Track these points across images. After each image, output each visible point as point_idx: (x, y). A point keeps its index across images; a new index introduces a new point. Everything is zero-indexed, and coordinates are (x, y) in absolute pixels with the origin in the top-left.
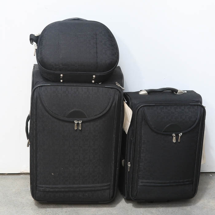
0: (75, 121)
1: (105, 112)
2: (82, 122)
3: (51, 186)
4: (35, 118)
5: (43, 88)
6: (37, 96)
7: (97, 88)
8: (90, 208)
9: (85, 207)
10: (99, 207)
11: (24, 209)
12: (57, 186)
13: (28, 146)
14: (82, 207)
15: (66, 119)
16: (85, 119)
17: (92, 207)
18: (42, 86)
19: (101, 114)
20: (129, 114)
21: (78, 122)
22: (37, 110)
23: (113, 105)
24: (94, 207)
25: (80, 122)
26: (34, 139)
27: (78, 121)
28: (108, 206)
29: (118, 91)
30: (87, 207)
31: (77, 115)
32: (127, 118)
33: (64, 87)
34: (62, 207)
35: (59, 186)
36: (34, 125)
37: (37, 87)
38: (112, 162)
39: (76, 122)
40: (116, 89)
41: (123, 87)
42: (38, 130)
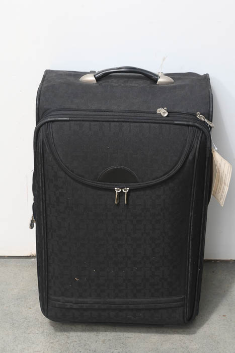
0: (116, 189)
1: (173, 172)
2: (129, 190)
4: (42, 179)
5: (54, 125)
6: (43, 141)
7: (158, 125)
8: (149, 335)
9: (140, 332)
10: (167, 333)
11: (28, 332)
13: (32, 227)
14: (135, 332)
15: (100, 184)
16: (135, 185)
17: (153, 332)
18: (53, 121)
19: (166, 177)
20: (226, 172)
21: (122, 191)
22: (44, 165)
23: (190, 157)
24: (157, 332)
25: (126, 190)
26: (42, 217)
27: (122, 189)
28: (182, 330)
29: (199, 131)
30: (144, 332)
31: (120, 177)
32: (220, 180)
33: (96, 123)
34: (97, 331)
36: (41, 192)
37: (45, 123)
38: (189, 260)
39: (118, 190)
40: (197, 127)
41: (212, 122)
42: (47, 202)
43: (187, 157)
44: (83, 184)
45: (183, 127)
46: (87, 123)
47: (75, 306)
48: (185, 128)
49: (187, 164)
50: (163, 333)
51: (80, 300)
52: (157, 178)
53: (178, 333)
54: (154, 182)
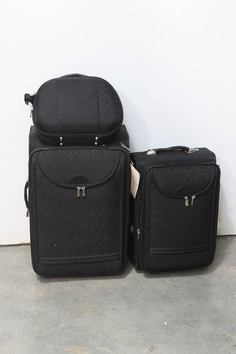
0: (77, 187)
1: (109, 177)
2: (85, 188)
3: (54, 258)
4: (34, 185)
5: (41, 153)
6: (35, 162)
7: (100, 150)
8: (98, 280)
10: (108, 279)
12: (61, 258)
13: (27, 216)
16: (88, 185)
18: (40, 150)
19: (106, 179)
20: (137, 178)
22: (35, 177)
23: (119, 168)
25: (83, 188)
26: (34, 209)
27: (81, 188)
29: (123, 153)
31: (80, 181)
32: (134, 182)
33: (65, 150)
35: (63, 258)
36: (34, 193)
37: (35, 152)
38: (120, 230)
39: (79, 188)
40: (122, 150)
41: (129, 148)
42: (38, 199)
43: (117, 168)
44: (59, 186)
45: (114, 151)
46: (60, 151)
47: (55, 263)
48: (116, 151)
49: (117, 172)
50: (106, 279)
51: (57, 258)
52: (100, 180)
53: (115, 278)
54: (99, 182)
